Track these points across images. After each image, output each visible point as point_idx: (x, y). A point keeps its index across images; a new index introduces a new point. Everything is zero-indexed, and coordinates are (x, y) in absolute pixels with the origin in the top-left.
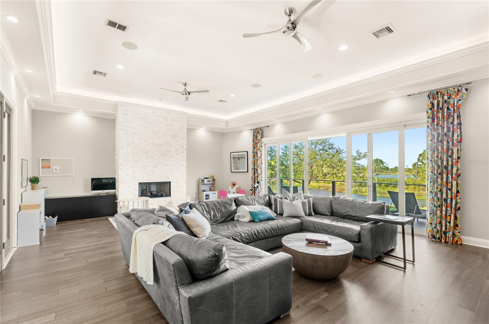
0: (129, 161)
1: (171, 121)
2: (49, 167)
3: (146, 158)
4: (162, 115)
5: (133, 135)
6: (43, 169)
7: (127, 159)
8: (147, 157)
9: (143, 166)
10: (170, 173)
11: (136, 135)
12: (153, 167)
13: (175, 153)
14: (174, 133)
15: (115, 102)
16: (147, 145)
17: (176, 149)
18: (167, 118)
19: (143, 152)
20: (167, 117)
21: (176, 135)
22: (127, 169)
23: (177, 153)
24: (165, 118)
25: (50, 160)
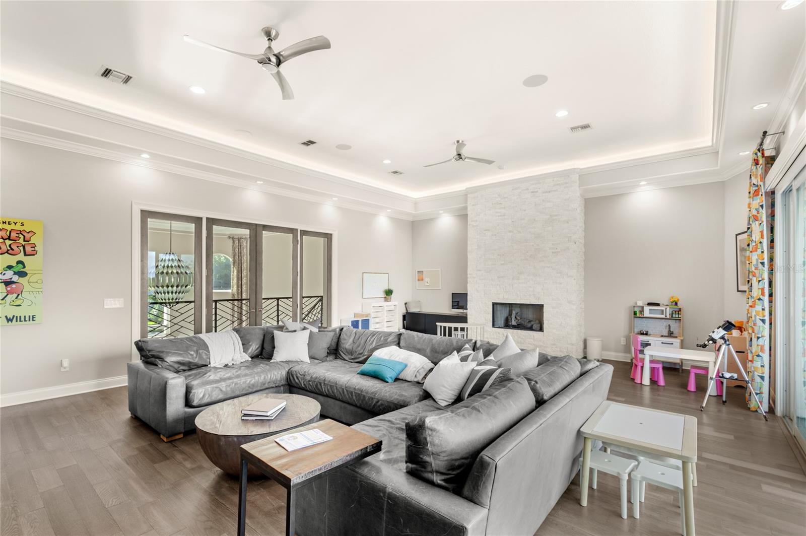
0: (479, 270)
1: (544, 194)
2: (422, 280)
3: (502, 264)
4: (528, 189)
5: (485, 232)
6: (419, 282)
7: (477, 267)
8: (503, 262)
9: (498, 277)
10: (542, 289)
11: (489, 230)
12: (513, 279)
13: (553, 252)
14: (551, 216)
15: (464, 190)
16: (504, 243)
17: (553, 245)
18: (537, 192)
19: (498, 255)
20: (536, 190)
21: (555, 218)
22: (477, 281)
23: (555, 252)
24: (532, 192)
25: (423, 271)
